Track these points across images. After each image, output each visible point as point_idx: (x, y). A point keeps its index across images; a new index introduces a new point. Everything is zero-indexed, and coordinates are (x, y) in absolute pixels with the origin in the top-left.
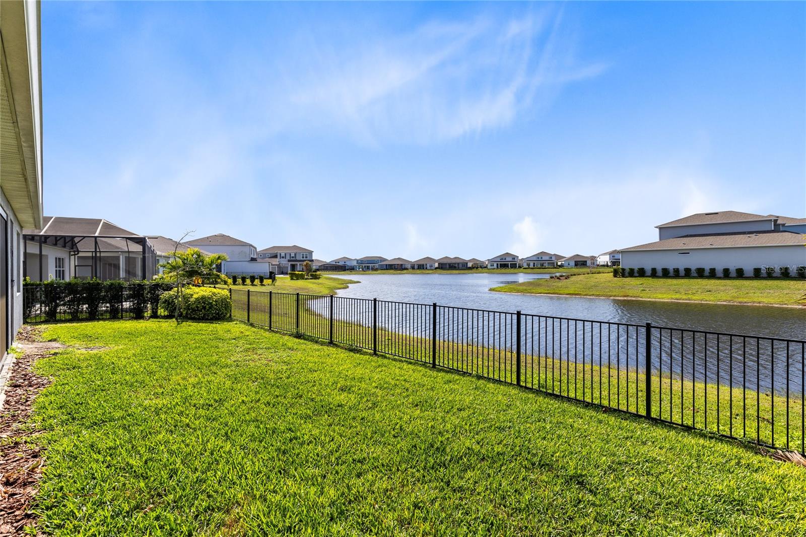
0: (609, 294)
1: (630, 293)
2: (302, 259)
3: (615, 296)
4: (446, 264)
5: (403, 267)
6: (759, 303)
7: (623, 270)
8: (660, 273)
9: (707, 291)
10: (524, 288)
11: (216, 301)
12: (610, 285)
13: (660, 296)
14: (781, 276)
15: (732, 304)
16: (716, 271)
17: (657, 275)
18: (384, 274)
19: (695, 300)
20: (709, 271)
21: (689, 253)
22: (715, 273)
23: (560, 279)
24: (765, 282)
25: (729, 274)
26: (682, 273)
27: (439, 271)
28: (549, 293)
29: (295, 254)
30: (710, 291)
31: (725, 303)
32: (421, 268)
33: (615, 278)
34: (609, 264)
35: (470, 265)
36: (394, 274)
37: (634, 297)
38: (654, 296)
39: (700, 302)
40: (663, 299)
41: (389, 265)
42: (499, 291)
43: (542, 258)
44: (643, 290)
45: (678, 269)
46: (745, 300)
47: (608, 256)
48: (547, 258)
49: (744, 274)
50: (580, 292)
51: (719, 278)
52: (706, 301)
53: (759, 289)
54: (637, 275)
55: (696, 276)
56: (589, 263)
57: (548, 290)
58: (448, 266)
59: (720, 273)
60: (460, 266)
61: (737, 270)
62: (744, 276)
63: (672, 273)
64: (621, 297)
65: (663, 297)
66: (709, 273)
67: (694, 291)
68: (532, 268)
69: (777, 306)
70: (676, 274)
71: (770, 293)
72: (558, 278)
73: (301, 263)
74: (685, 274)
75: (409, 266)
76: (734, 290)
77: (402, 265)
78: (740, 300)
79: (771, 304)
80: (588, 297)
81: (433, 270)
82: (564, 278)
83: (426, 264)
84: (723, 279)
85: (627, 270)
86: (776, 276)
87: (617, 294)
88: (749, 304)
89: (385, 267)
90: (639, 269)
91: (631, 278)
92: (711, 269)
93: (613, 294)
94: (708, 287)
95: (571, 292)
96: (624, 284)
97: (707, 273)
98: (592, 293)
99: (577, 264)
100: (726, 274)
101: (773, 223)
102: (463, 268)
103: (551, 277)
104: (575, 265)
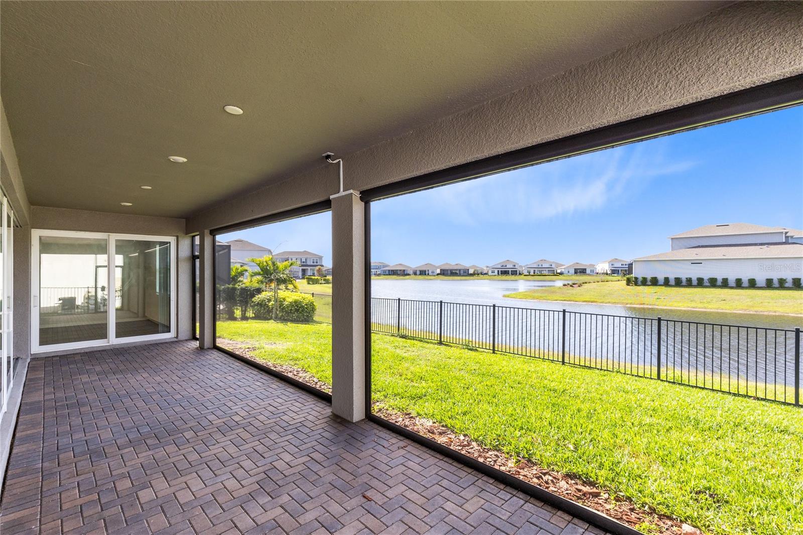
0: (624, 301)
1: (646, 300)
2: (312, 264)
3: (631, 304)
4: (447, 270)
5: (405, 273)
6: (775, 312)
7: (636, 278)
8: (672, 282)
9: (722, 300)
10: (539, 295)
11: (306, 305)
12: (625, 293)
13: (676, 304)
14: (793, 286)
15: (748, 313)
16: (729, 281)
17: (669, 284)
18: (386, 279)
19: (711, 309)
20: (722, 281)
21: (701, 263)
22: (728, 282)
23: (573, 287)
24: (777, 292)
25: (741, 284)
26: (695, 282)
27: (441, 277)
28: (565, 300)
29: (306, 259)
30: (724, 300)
31: (741, 312)
32: (423, 274)
33: (628, 287)
34: (609, 272)
35: (471, 271)
36: (397, 279)
37: (650, 305)
38: (670, 304)
39: (716, 311)
40: (679, 307)
41: (392, 270)
42: (514, 298)
43: (542, 265)
44: (658, 299)
45: (690, 279)
46: (761, 309)
47: (608, 264)
48: (547, 266)
49: (756, 284)
50: (596, 300)
51: (732, 288)
52: (722, 309)
53: (773, 299)
54: (650, 283)
55: (708, 286)
56: (588, 271)
57: (563, 297)
58: (449, 272)
59: (732, 282)
60: (462, 272)
61: (749, 280)
62: (756, 286)
63: (684, 283)
64: (637, 304)
65: (679, 305)
66: (722, 283)
67: (709, 300)
68: (532, 275)
69: (792, 315)
70: (689, 283)
71: (784, 303)
72: (571, 286)
73: (311, 268)
74: (698, 283)
75: (411, 272)
76: (748, 300)
77: (404, 270)
78: (756, 309)
79: (787, 313)
80: (604, 304)
81: (435, 276)
82: (577, 285)
83: (428, 270)
84: (736, 289)
85: (640, 279)
86: (787, 286)
87: (633, 302)
88: (765, 313)
89: (387, 273)
90: (652, 278)
91: (644, 287)
92: (723, 279)
93: (630, 302)
94: (723, 297)
95: (587, 300)
96: (638, 293)
97: (719, 283)
98: (608, 301)
99: (576, 272)
100: (739, 284)
101: (784, 235)
102: (465, 274)
103: (564, 285)
104: (576, 273)
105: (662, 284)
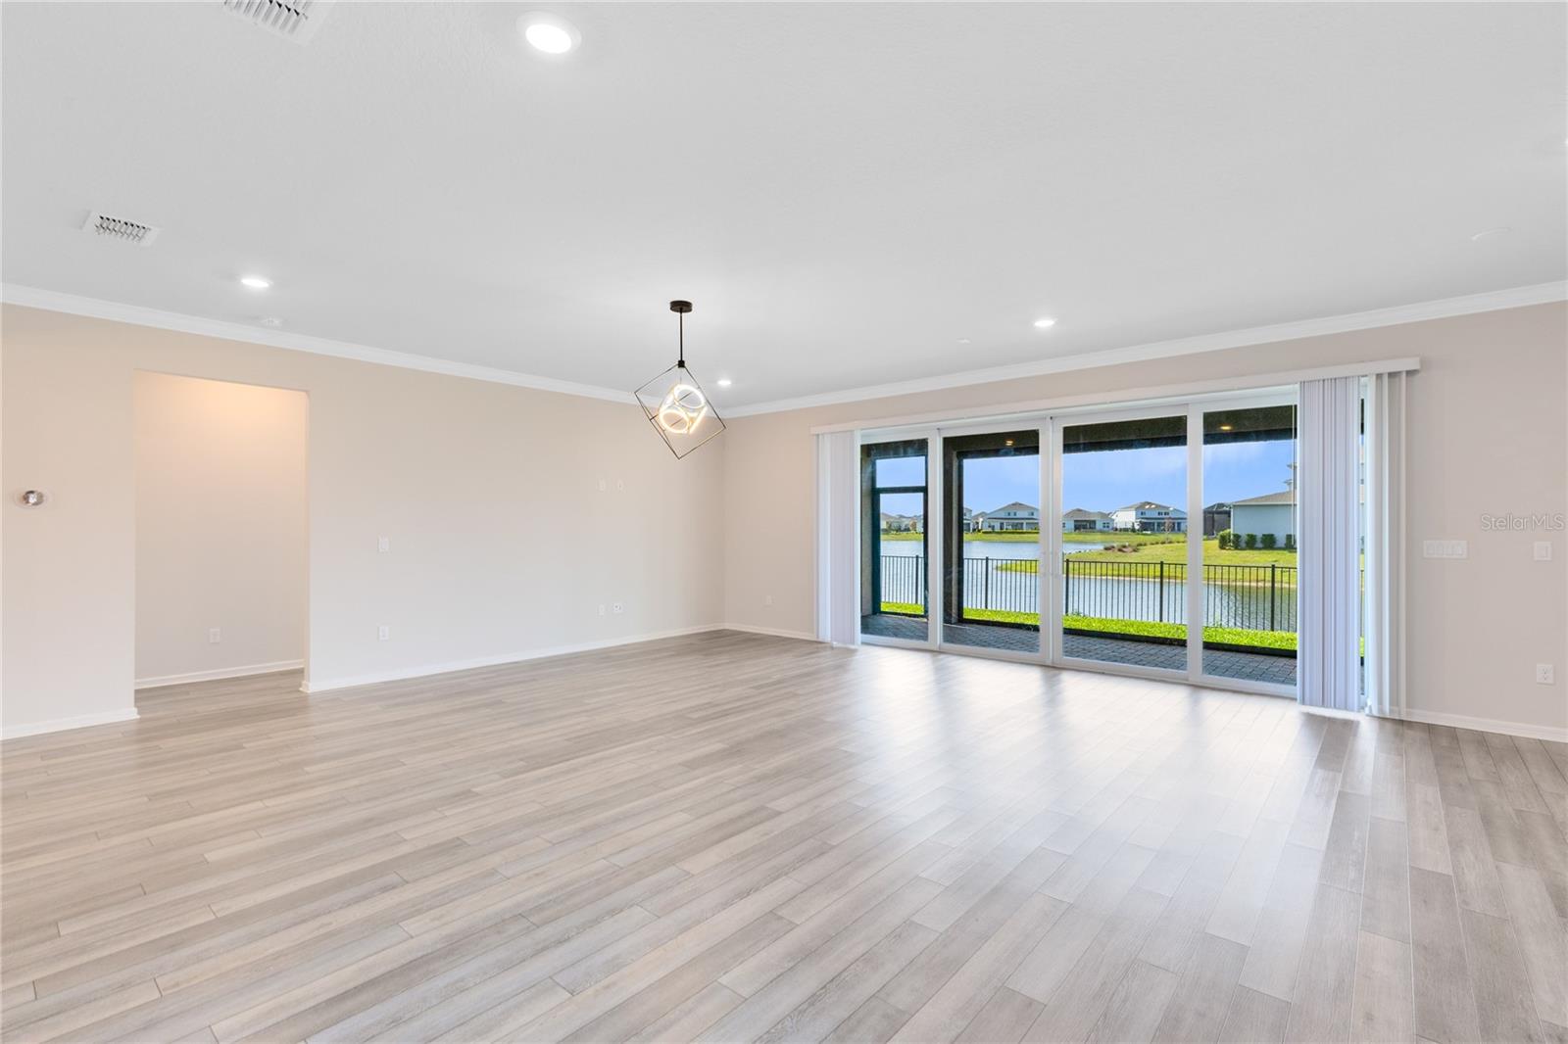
7: (1237, 537)
33: (1224, 551)
34: (1137, 527)
43: (1015, 514)
47: (1134, 513)
48: (1025, 514)
54: (1261, 545)
56: (1099, 525)
68: (998, 533)
72: (1120, 550)
82: (1130, 549)
85: (1244, 538)
90: (1264, 535)
91: (1251, 552)
103: (1106, 549)
104: (1077, 528)
105: (1283, 546)
